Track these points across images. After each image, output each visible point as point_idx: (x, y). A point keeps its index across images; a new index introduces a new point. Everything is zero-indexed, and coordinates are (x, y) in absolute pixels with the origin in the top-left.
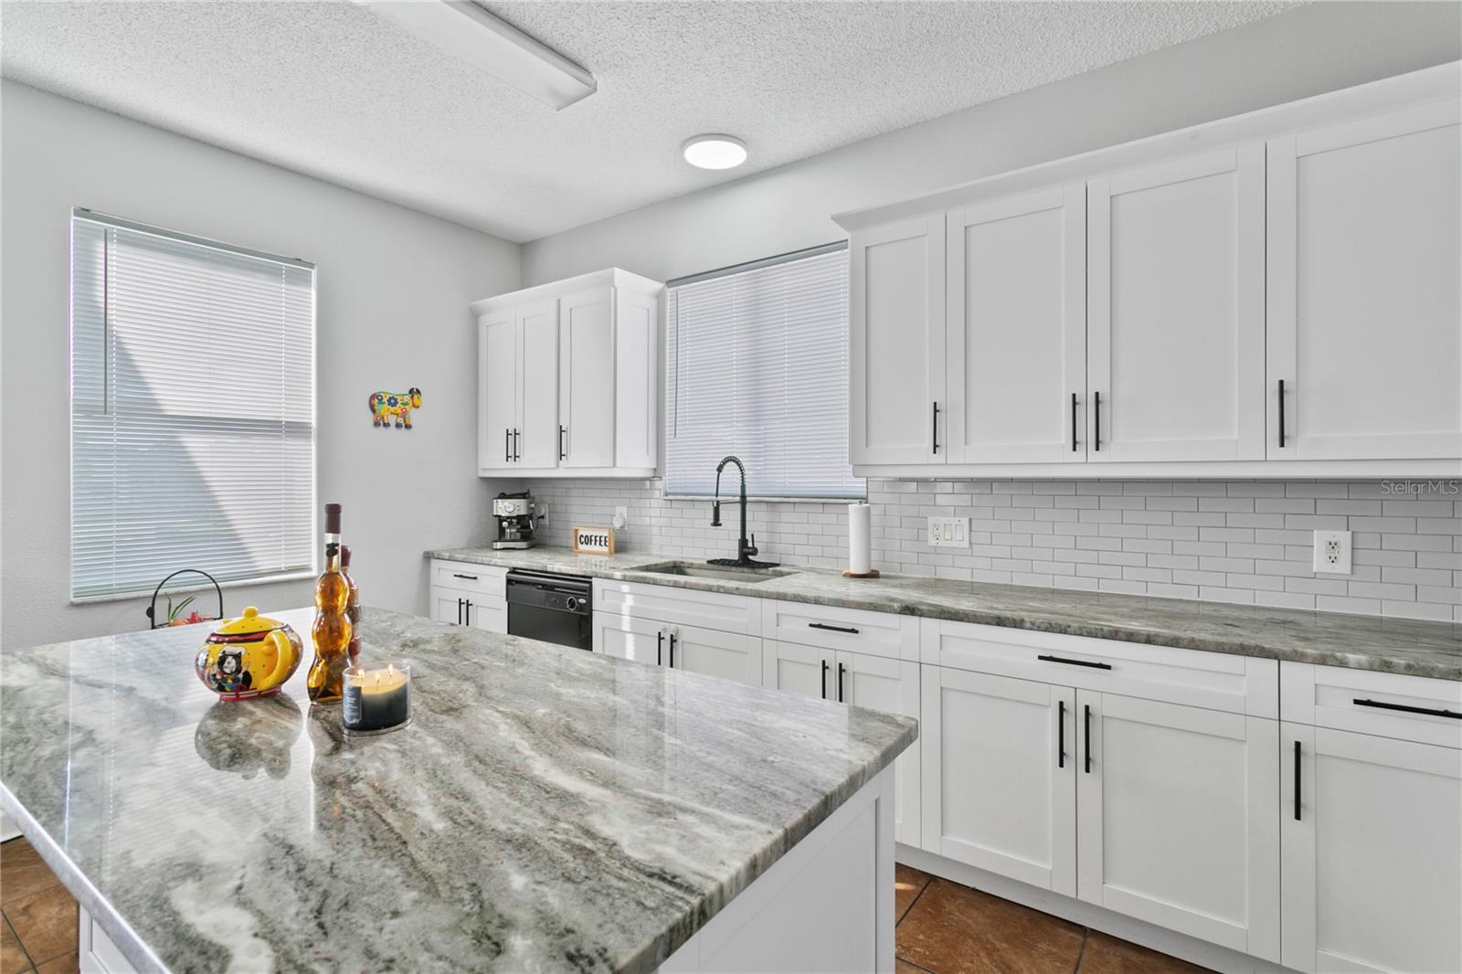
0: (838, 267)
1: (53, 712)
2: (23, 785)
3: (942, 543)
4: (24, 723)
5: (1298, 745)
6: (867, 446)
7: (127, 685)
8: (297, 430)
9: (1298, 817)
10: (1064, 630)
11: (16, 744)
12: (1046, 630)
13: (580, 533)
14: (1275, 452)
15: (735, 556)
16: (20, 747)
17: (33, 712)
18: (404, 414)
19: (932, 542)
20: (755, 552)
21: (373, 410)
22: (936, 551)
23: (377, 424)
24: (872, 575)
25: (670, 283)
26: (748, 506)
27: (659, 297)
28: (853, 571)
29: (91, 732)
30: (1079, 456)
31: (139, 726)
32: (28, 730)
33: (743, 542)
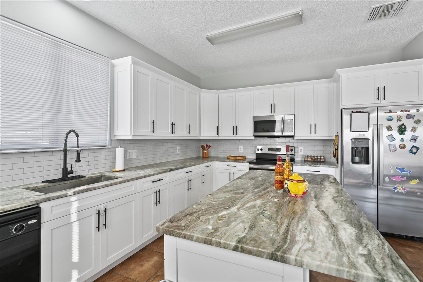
1: (338, 207)
2: (346, 194)
3: (131, 157)
4: (345, 206)
6: (137, 130)
7: (316, 209)
11: (347, 201)
16: (346, 200)
17: (343, 209)
19: (128, 157)
22: (129, 160)
24: (124, 170)
29: (333, 199)
31: (323, 197)
32: (345, 204)
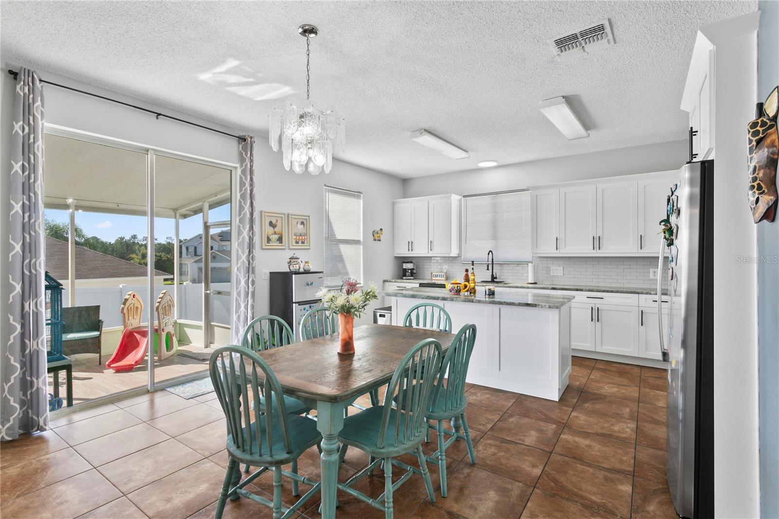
0: (526, 197)
3: (555, 274)
5: (642, 311)
6: (537, 247)
8: (357, 242)
9: (642, 325)
10: (592, 291)
12: (588, 291)
13: (433, 274)
14: (640, 251)
15: (490, 280)
18: (379, 237)
19: (552, 274)
20: (496, 278)
21: (373, 236)
22: (553, 276)
23: (374, 240)
24: (535, 283)
25: (464, 196)
26: (494, 265)
27: (460, 201)
28: (530, 282)
30: (595, 251)
33: (492, 275)
